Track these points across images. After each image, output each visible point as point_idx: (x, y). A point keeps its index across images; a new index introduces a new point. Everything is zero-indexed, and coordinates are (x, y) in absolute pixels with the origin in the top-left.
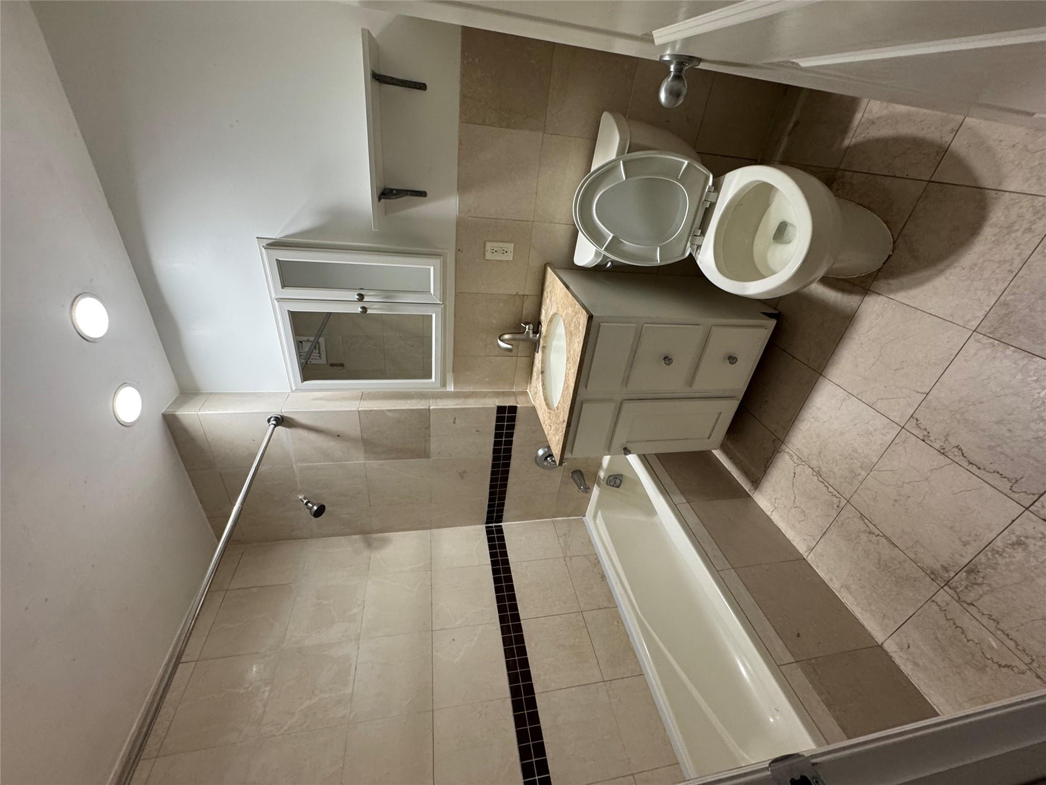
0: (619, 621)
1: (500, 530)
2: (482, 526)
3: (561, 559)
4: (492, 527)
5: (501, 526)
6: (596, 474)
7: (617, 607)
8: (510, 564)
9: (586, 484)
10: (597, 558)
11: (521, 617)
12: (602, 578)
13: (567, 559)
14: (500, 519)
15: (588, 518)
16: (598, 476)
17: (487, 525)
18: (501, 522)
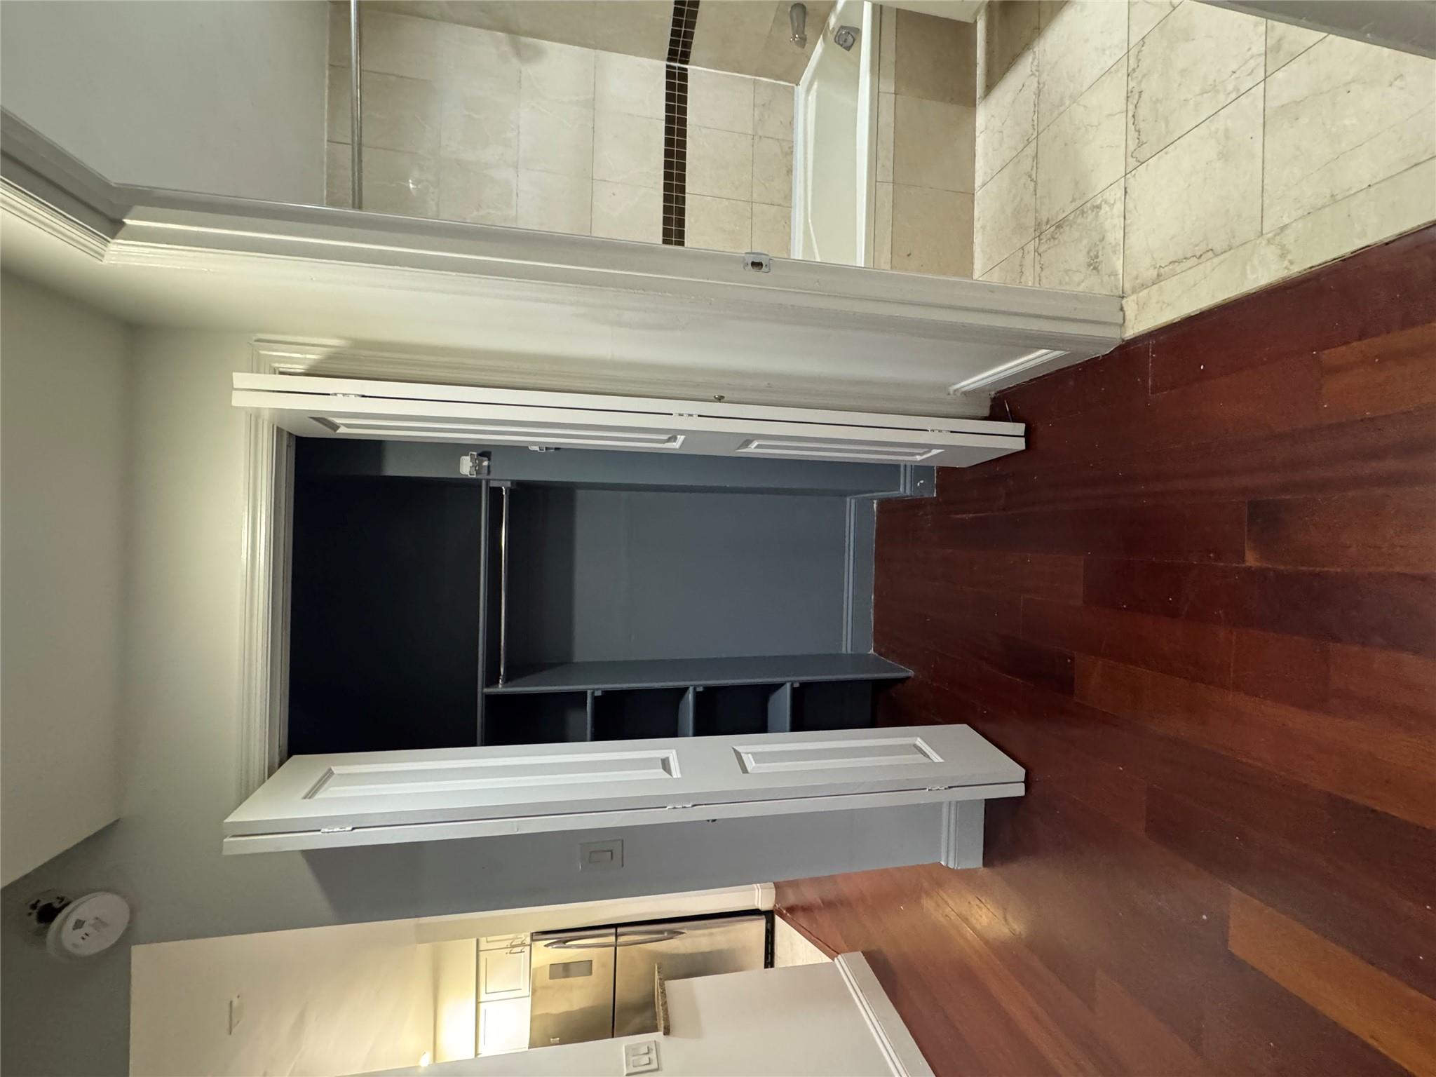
0: (787, 221)
1: (684, 76)
2: (662, 62)
3: (749, 136)
4: (674, 68)
5: (686, 70)
6: (825, 19)
7: (791, 207)
8: (688, 126)
9: (803, 32)
10: (791, 148)
11: (687, 191)
12: (788, 172)
13: (757, 138)
14: (685, 58)
15: (800, 90)
16: (826, 25)
17: (669, 63)
18: (687, 63)
